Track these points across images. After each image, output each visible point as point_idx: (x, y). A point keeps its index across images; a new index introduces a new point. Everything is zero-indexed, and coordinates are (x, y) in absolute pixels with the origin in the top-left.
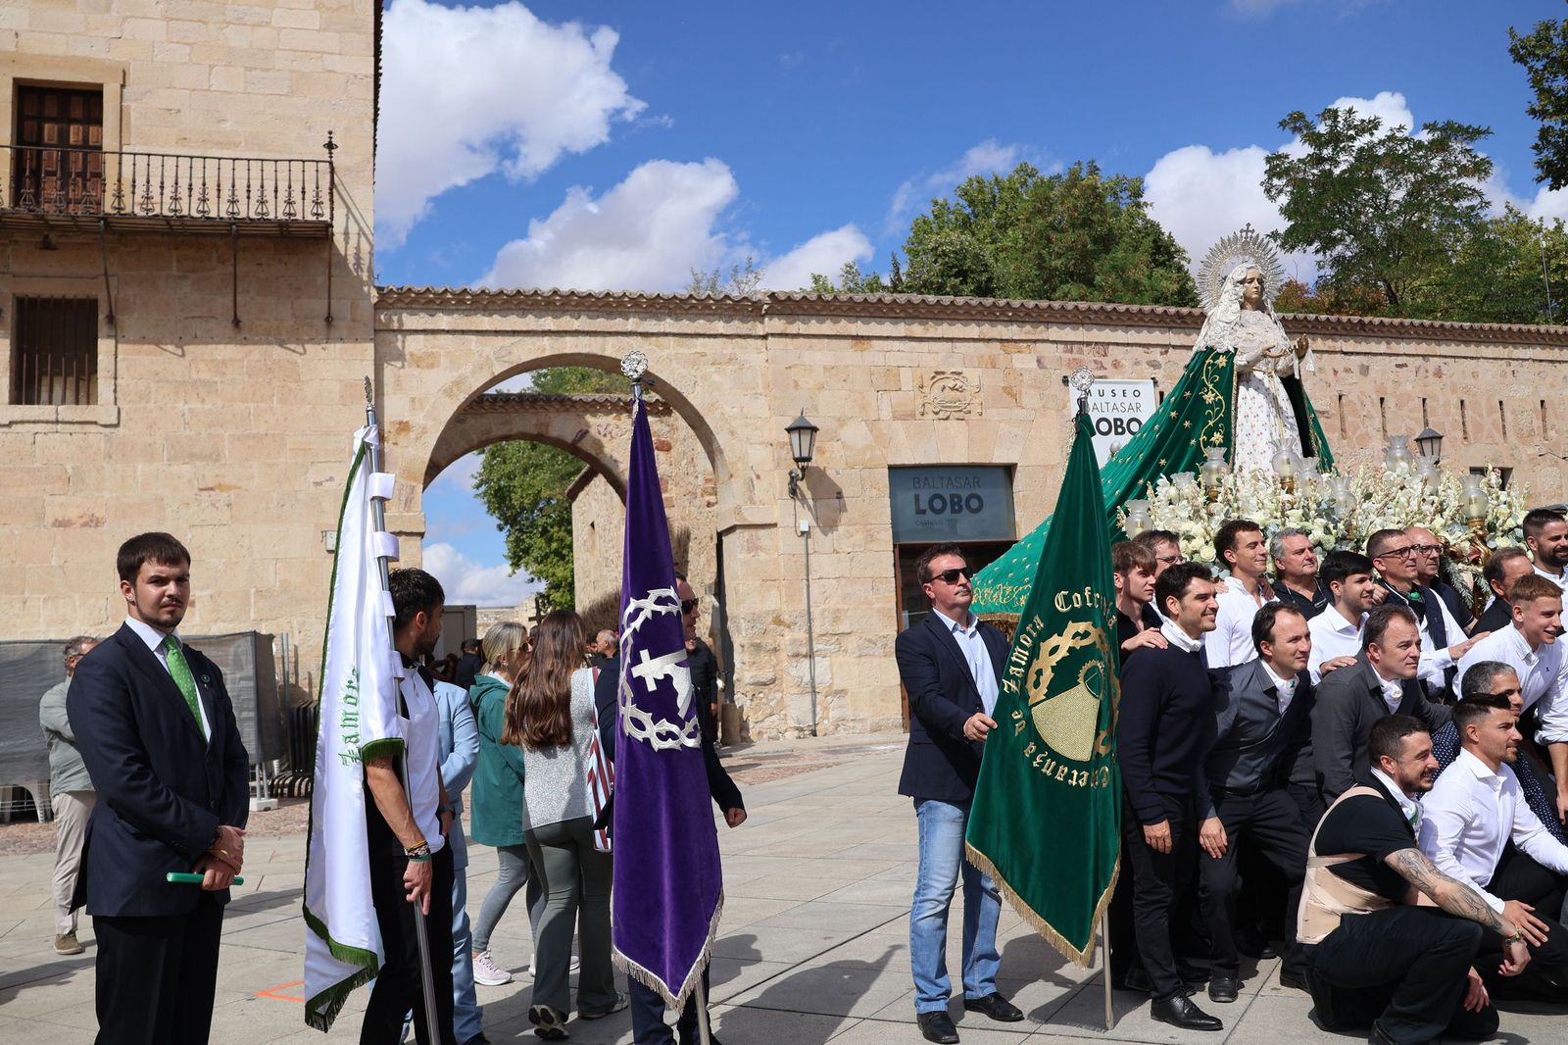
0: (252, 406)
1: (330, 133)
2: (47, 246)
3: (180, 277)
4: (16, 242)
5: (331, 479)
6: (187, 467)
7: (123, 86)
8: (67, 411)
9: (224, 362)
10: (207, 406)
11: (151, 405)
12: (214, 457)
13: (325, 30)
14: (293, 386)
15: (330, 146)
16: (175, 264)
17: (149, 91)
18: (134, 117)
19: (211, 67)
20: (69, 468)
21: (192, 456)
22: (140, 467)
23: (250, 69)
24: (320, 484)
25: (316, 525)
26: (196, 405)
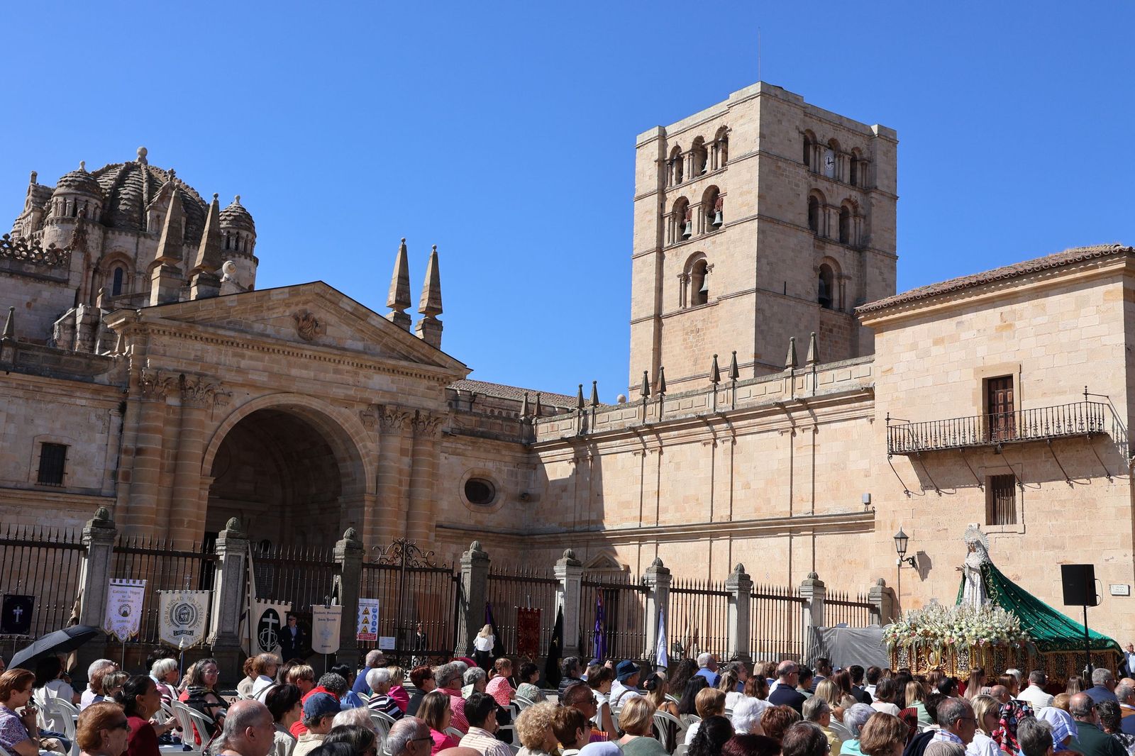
0: (1077, 521)
1: (1086, 387)
2: (997, 453)
3: (1046, 461)
4: (986, 452)
5: (1113, 558)
6: (1052, 552)
7: (1020, 373)
8: (1006, 527)
9: (1065, 501)
10: (1059, 523)
11: (1036, 523)
12: (1062, 547)
13: (1102, 323)
14: (1094, 511)
15: (1086, 394)
16: (1043, 455)
17: (1030, 373)
18: (1025, 386)
19: (1054, 355)
20: (1008, 552)
21: (1054, 547)
22: (1034, 552)
23: (1069, 353)
24: (1108, 560)
25: (1107, 581)
26: (1054, 522)
